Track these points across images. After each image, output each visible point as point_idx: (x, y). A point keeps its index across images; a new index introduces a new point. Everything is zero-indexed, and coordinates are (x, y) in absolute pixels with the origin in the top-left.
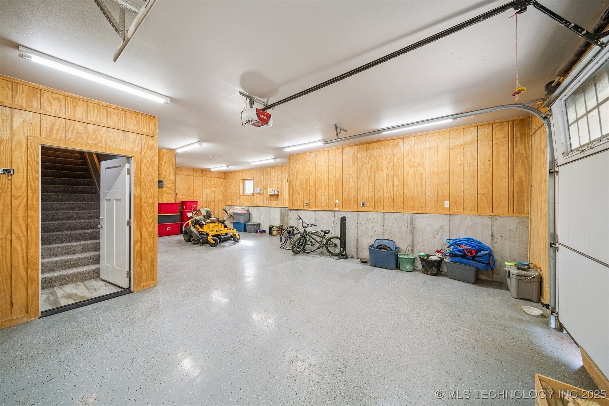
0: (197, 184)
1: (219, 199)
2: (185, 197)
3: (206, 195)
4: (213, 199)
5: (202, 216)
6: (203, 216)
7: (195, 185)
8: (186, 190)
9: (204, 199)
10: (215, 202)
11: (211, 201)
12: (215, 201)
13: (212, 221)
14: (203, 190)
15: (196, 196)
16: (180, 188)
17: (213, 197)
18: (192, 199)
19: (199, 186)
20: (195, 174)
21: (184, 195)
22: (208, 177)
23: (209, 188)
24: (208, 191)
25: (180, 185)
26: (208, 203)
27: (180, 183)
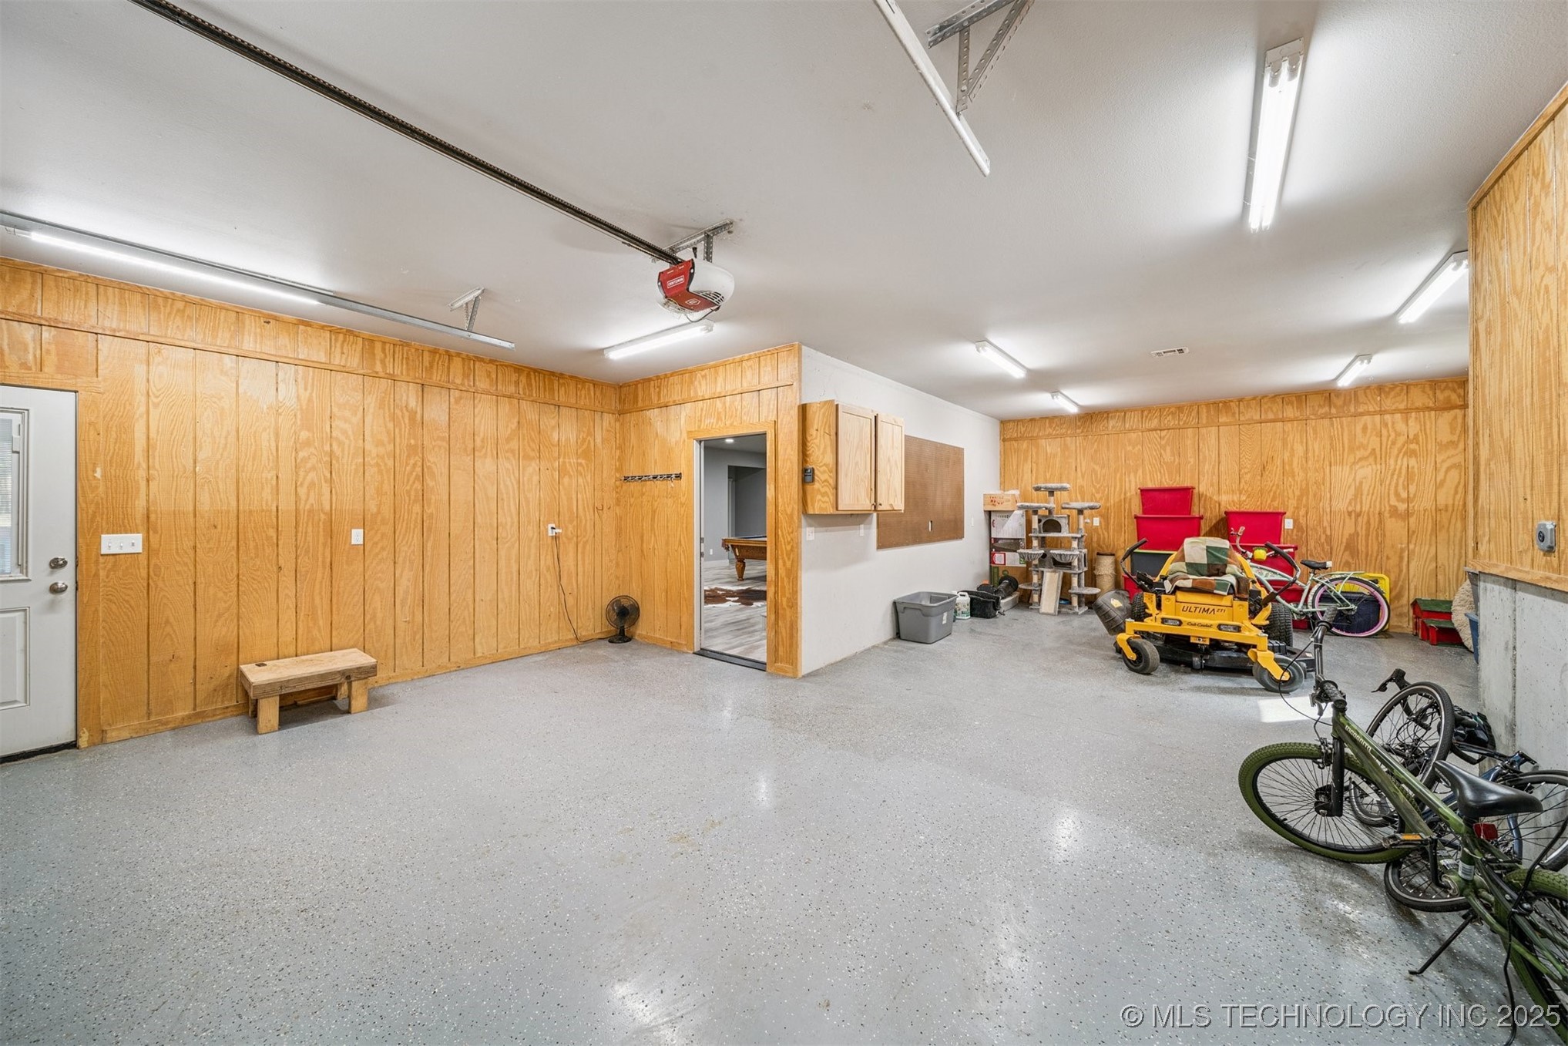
0: (1299, 449)
1: (1442, 502)
2: (1243, 498)
3: (1352, 491)
4: (1393, 502)
5: (1183, 564)
6: (1189, 565)
7: (1292, 455)
8: (1246, 473)
9: (1341, 505)
10: (1412, 520)
11: (1387, 515)
12: (1408, 514)
13: (1200, 586)
14: (1336, 469)
15: (1297, 493)
16: (1222, 468)
17: (1397, 495)
18: (1275, 504)
19: (1310, 454)
20: (1290, 412)
21: (1240, 494)
22: (1362, 414)
23: (1371, 459)
24: (1366, 472)
25: (1223, 459)
26: (1362, 520)
27: (1223, 451)
